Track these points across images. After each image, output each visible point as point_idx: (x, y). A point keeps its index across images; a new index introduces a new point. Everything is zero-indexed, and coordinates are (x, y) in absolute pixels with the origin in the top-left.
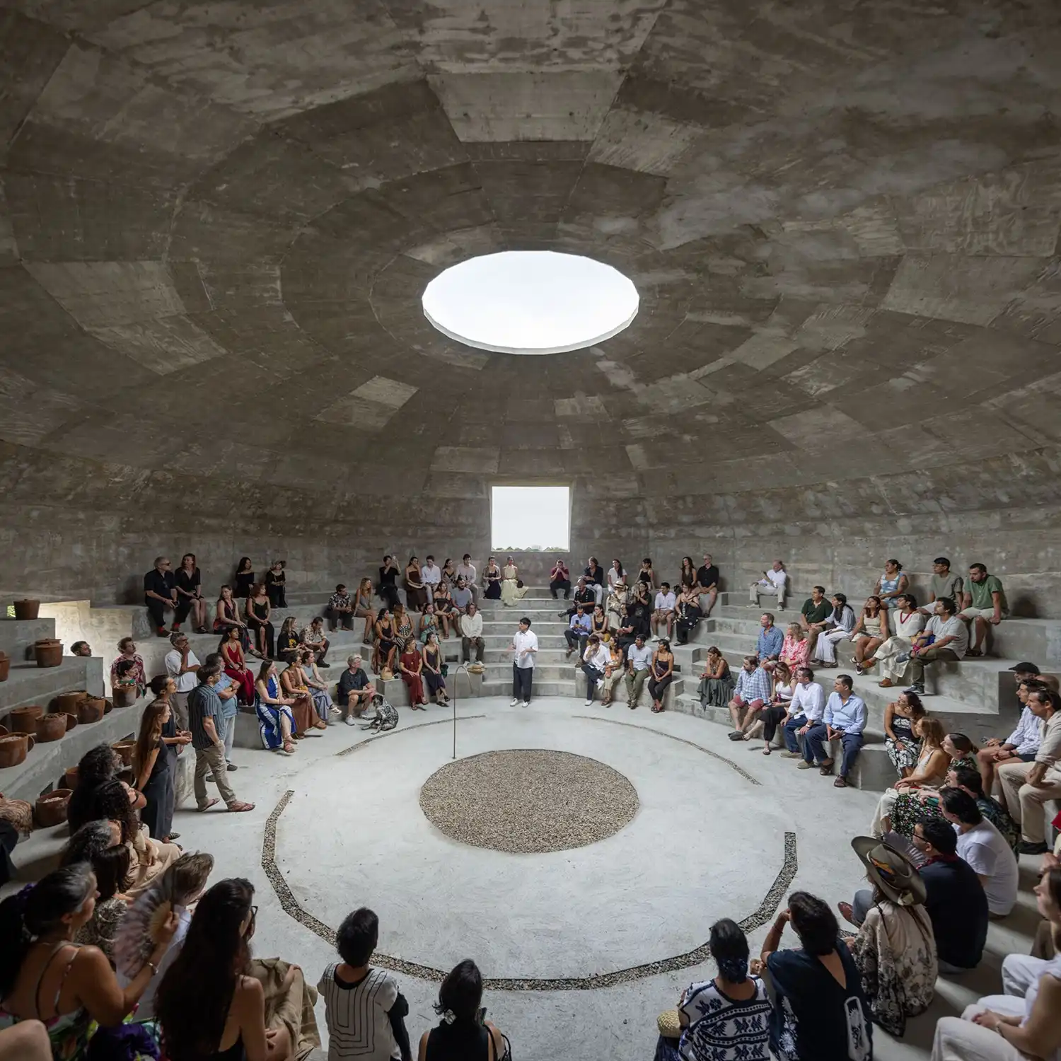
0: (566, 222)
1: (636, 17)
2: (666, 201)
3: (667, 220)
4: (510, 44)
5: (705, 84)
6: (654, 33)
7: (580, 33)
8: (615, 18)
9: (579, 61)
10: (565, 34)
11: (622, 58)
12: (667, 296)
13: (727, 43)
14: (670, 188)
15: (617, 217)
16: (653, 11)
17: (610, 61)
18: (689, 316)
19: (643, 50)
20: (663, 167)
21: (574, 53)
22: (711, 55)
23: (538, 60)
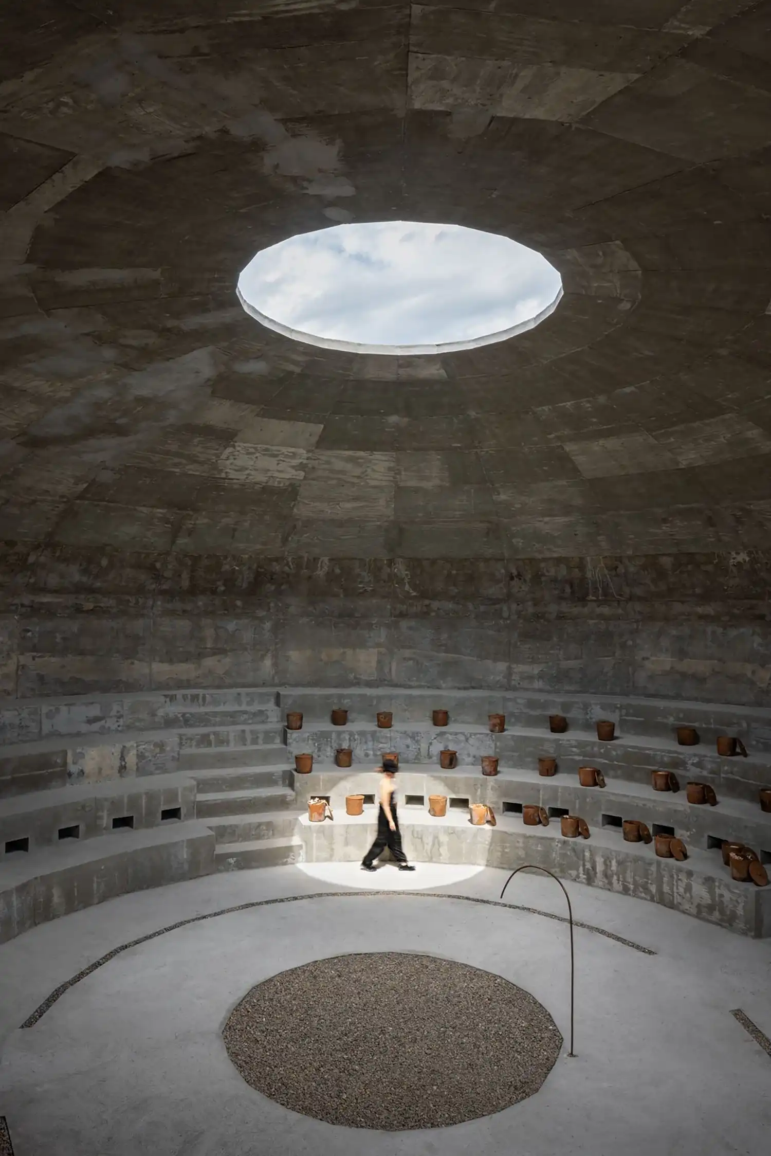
0: (292, 373)
1: (228, 458)
2: (211, 383)
3: (208, 372)
4: (275, 456)
5: (199, 439)
6: (221, 453)
7: (248, 456)
8: (235, 459)
9: (251, 447)
10: (253, 457)
11: (234, 447)
12: (196, 299)
13: (194, 453)
14: (209, 390)
15: (250, 374)
16: (222, 459)
17: (239, 446)
18: (156, 274)
19: (225, 448)
20: (215, 403)
21: (252, 450)
22: (199, 449)
23: (267, 450)
